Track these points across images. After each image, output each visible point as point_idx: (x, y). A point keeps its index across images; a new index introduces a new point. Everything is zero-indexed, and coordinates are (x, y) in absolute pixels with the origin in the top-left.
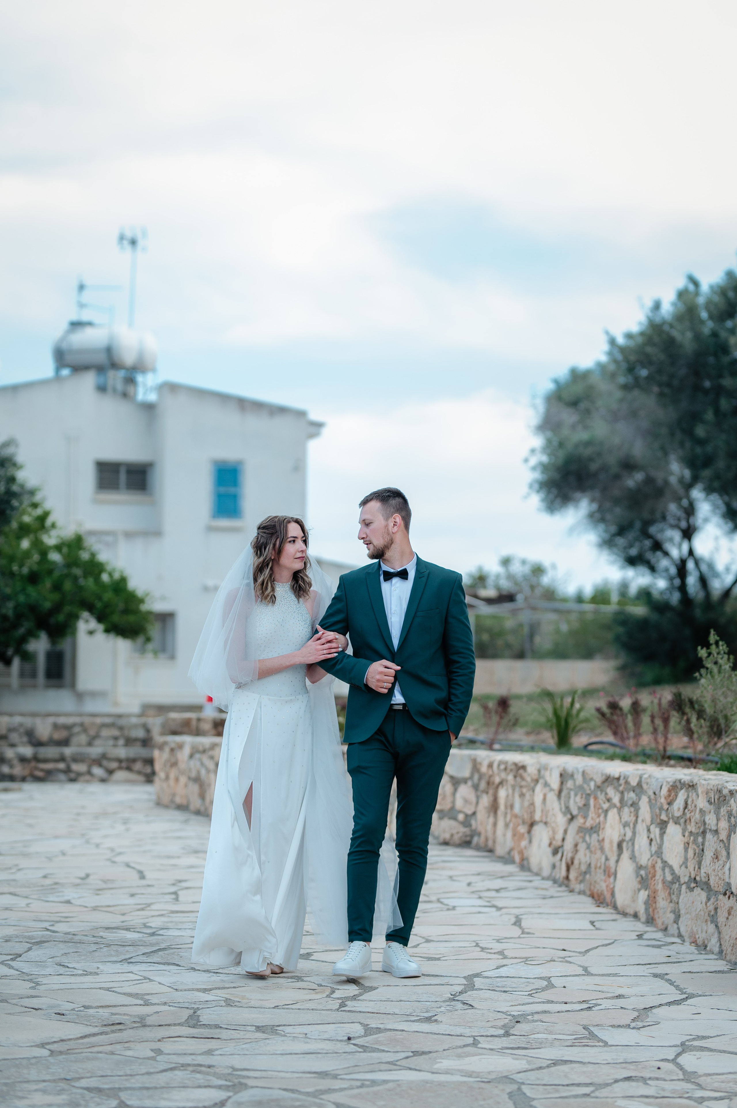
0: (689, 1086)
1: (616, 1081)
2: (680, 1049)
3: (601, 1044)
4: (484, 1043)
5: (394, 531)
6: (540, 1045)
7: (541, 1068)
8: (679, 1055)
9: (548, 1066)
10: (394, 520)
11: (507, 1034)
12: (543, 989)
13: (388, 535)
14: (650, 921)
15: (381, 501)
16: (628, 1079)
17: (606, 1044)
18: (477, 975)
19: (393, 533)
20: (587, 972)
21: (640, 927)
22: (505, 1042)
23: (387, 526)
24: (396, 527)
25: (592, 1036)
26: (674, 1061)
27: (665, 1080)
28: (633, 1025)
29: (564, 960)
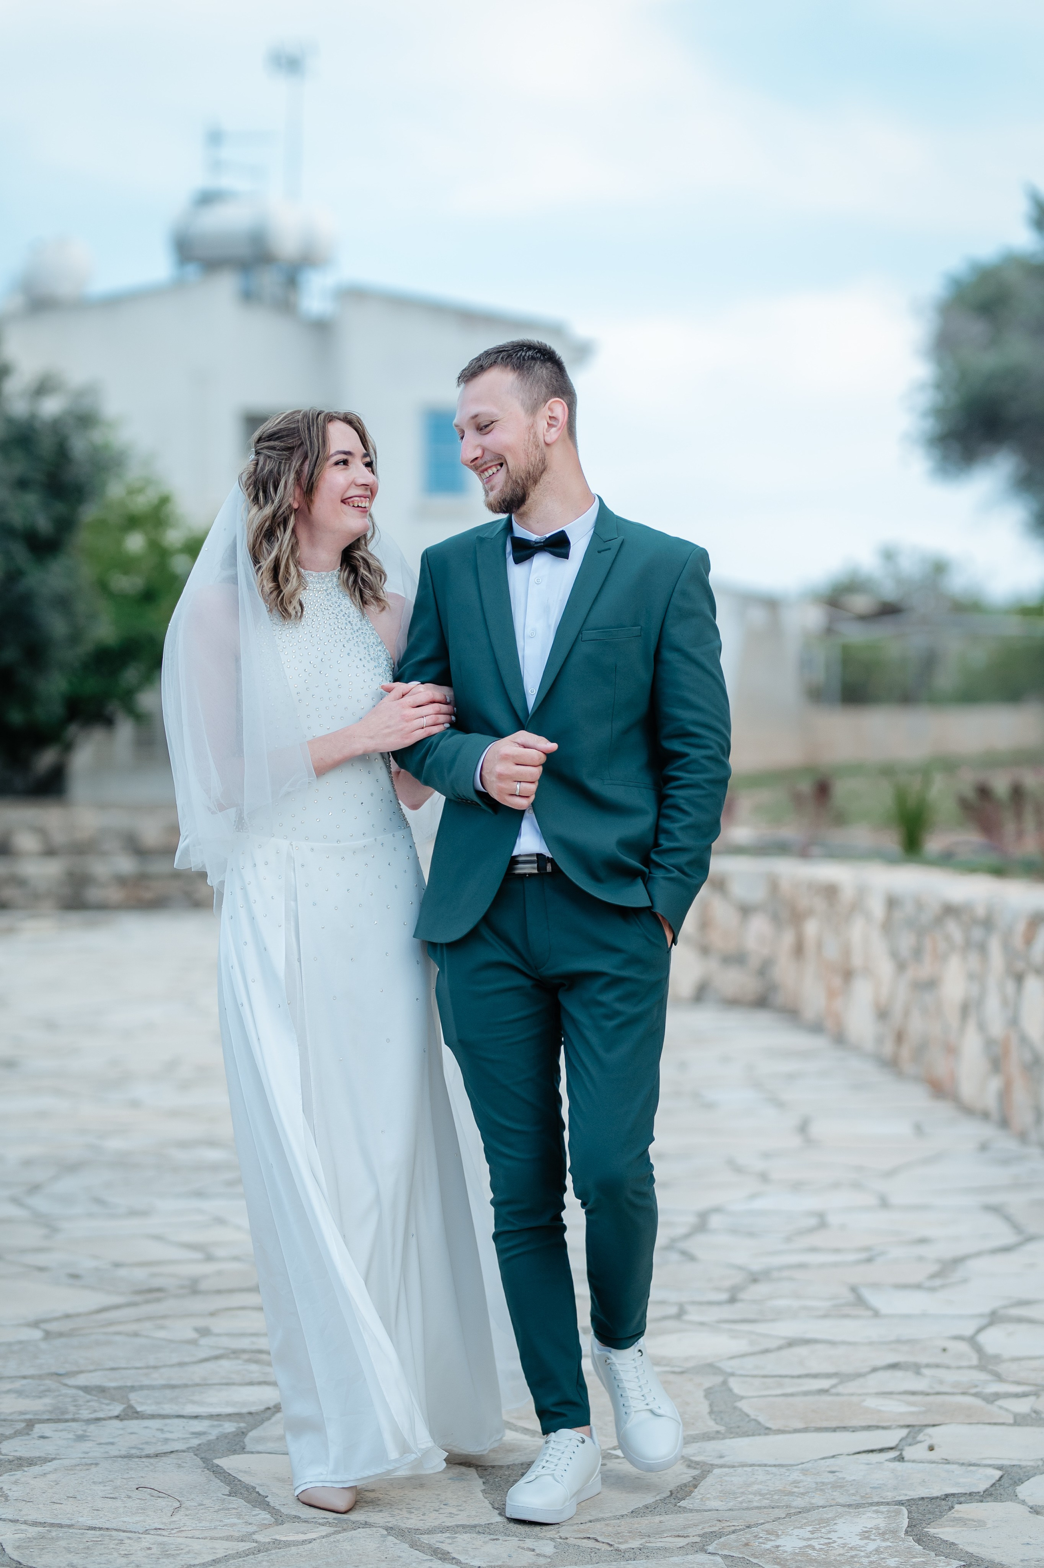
0: (983, 1376)
1: (875, 1370)
2: (984, 1321)
3: (870, 1313)
4: (694, 1315)
5: (548, 440)
6: (778, 1315)
7: (766, 1351)
8: (980, 1330)
9: (780, 1348)
10: (550, 414)
11: (733, 1300)
12: (811, 1230)
13: (536, 449)
14: (1004, 1123)
15: (518, 368)
16: (894, 1366)
17: (876, 1314)
18: (717, 1210)
19: (547, 445)
20: (884, 1203)
21: (987, 1131)
22: (727, 1312)
23: (532, 427)
24: (553, 430)
25: (860, 1301)
26: (972, 1340)
27: (948, 1367)
28: (928, 1284)
29: (856, 1186)
